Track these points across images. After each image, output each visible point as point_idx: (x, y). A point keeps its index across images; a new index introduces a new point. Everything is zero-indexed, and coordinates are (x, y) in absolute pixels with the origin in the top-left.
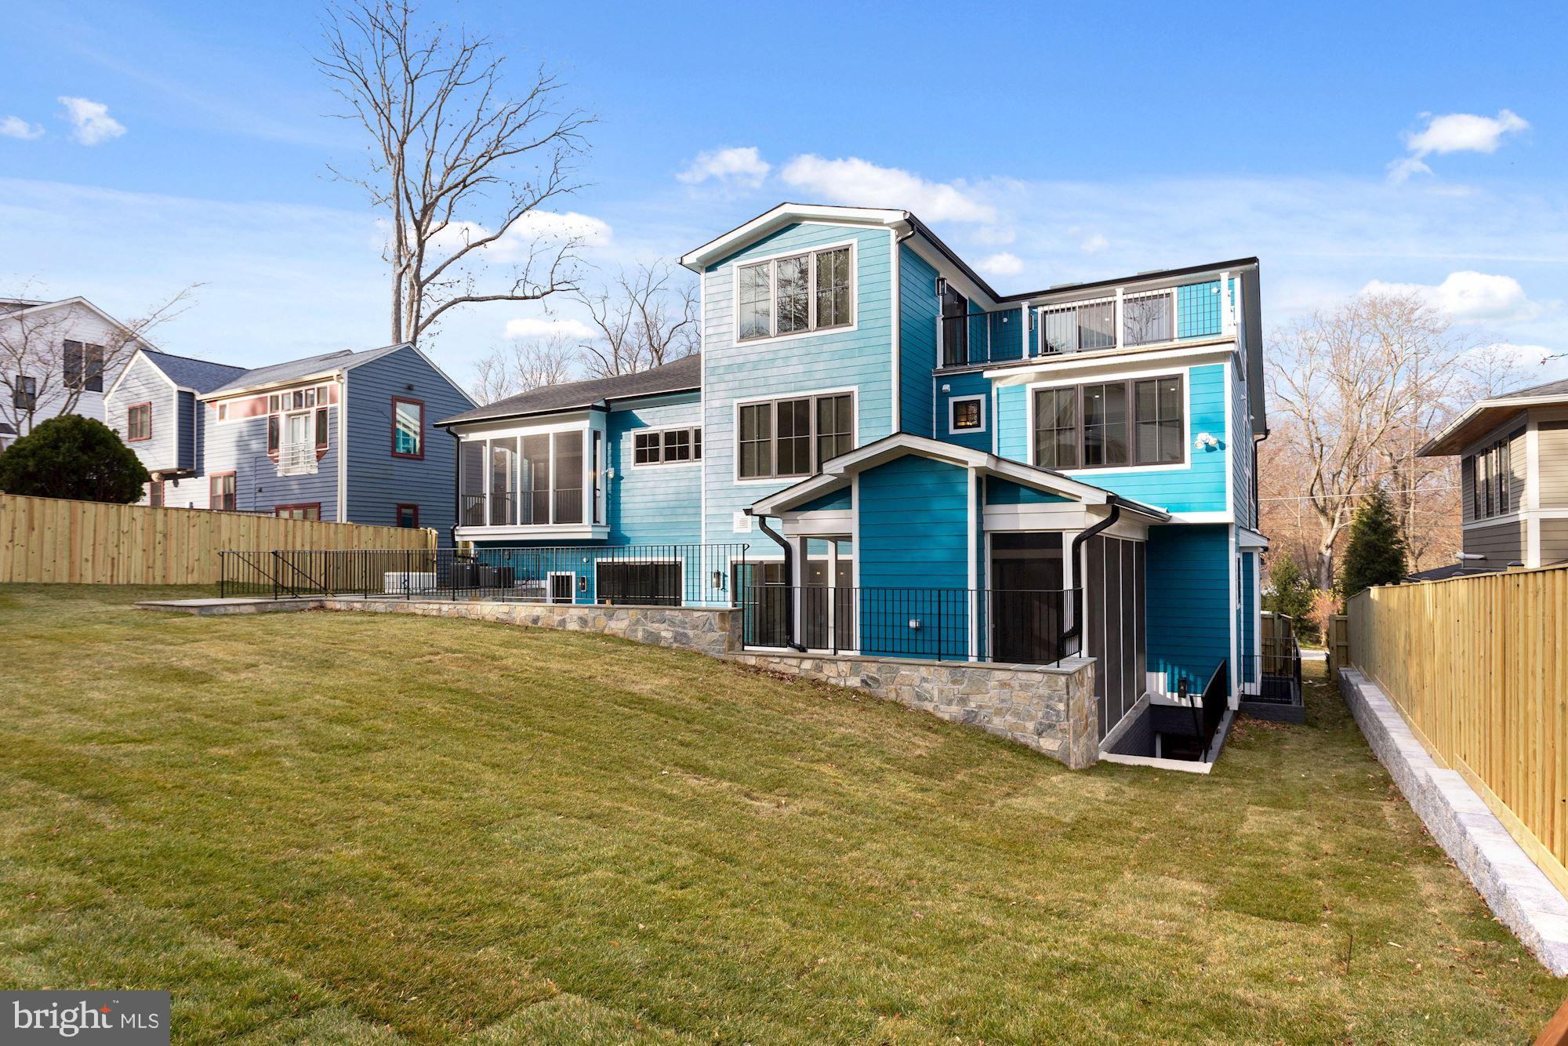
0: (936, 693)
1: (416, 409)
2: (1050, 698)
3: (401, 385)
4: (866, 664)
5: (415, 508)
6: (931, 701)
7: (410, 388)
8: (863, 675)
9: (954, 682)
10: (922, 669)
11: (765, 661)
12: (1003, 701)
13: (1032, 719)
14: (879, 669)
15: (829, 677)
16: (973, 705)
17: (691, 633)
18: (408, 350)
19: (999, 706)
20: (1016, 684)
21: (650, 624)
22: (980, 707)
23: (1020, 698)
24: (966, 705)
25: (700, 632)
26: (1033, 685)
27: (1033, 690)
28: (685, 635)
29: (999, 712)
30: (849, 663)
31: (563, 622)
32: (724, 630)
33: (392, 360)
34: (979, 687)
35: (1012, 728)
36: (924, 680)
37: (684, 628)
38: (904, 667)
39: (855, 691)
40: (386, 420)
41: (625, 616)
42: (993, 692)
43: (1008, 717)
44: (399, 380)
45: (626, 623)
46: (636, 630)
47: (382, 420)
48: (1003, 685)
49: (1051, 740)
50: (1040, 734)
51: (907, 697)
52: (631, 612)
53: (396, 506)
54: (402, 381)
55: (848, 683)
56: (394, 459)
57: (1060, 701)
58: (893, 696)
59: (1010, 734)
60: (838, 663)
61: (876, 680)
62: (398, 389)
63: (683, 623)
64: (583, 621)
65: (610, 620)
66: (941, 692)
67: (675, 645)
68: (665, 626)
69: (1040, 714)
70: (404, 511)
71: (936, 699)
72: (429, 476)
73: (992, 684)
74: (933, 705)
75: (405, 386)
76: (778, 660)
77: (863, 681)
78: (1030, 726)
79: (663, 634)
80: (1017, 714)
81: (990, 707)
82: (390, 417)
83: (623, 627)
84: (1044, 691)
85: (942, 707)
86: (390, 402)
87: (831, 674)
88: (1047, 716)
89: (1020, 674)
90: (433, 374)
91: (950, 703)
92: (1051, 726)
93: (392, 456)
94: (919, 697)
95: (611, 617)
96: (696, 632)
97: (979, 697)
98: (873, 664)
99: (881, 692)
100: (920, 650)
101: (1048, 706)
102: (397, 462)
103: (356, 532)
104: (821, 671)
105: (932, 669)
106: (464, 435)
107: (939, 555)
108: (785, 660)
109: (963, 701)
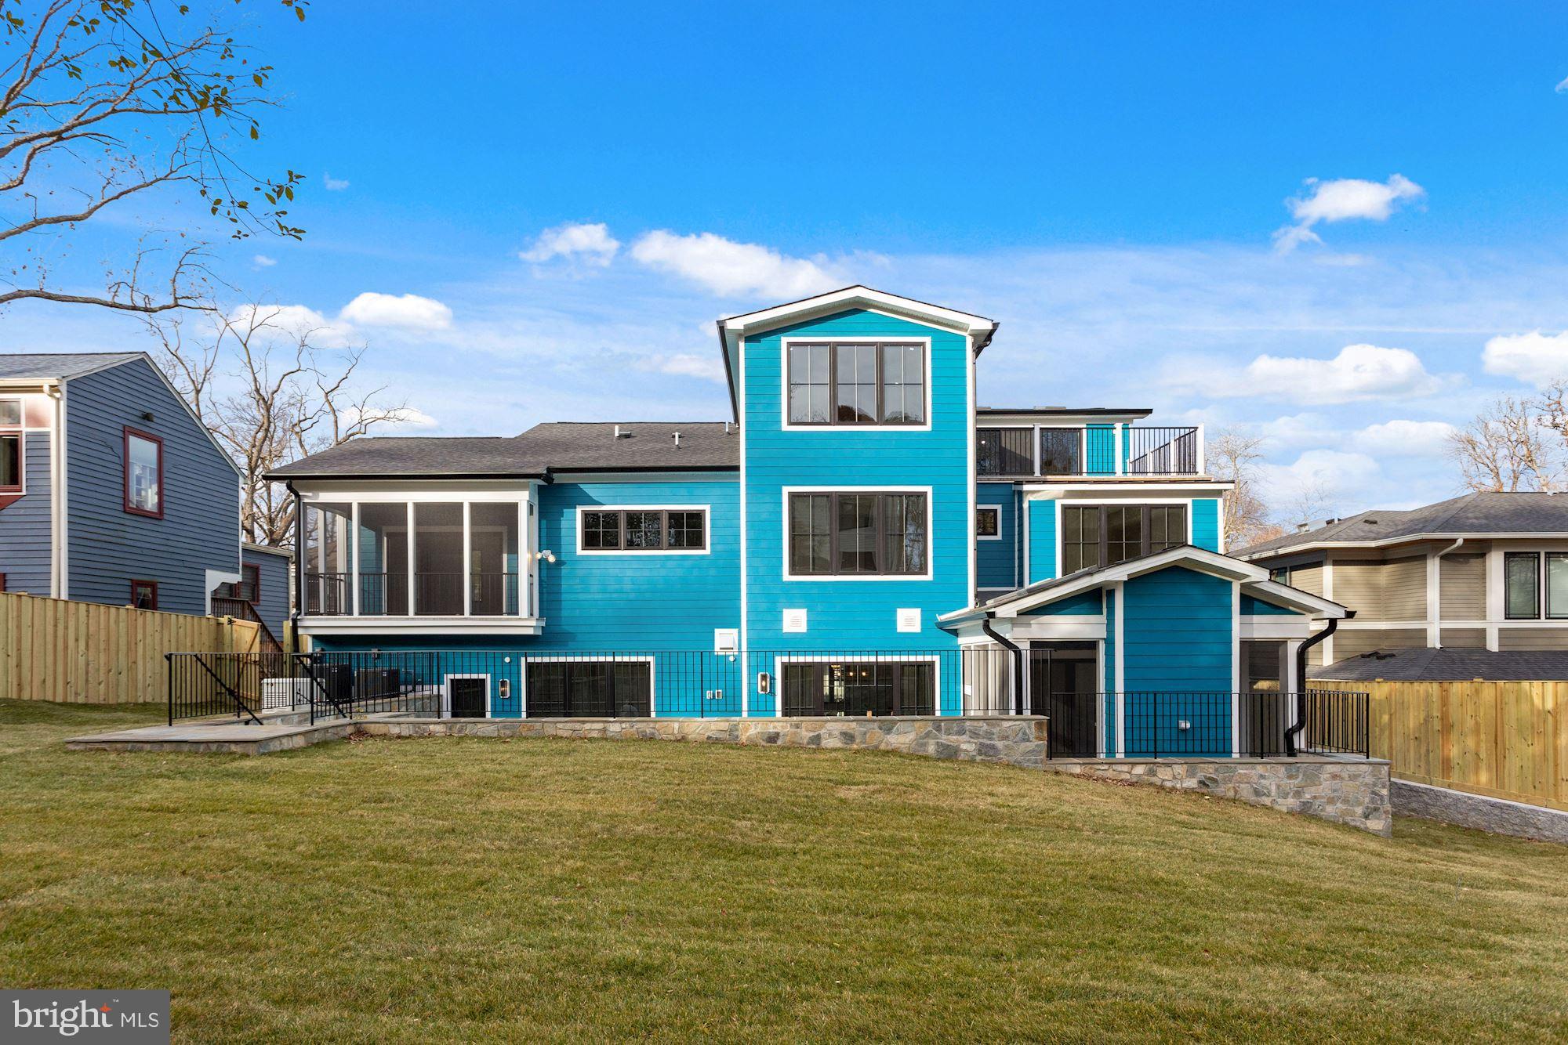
0: (1273, 788)
1: (152, 447)
2: (1375, 785)
3: (135, 412)
4: (1202, 765)
5: (153, 586)
6: (1269, 795)
7: (147, 417)
8: (1200, 775)
9: (1290, 777)
10: (1259, 767)
11: (1091, 768)
12: (1334, 791)
13: (1359, 804)
14: (1216, 770)
15: (1164, 780)
16: (1308, 796)
17: (1000, 744)
18: (140, 363)
19: (1332, 795)
20: (1345, 775)
21: (944, 737)
22: (1315, 797)
23: (1348, 787)
24: (1301, 797)
25: (1010, 743)
26: (1360, 775)
27: (1361, 779)
28: (993, 747)
29: (1331, 801)
30: (1185, 766)
31: (817, 739)
32: (1041, 739)
33: (123, 375)
34: (1312, 779)
35: (1344, 813)
36: (1262, 777)
37: (991, 739)
38: (1241, 766)
39: (1193, 791)
40: (116, 460)
41: (910, 729)
42: (1326, 784)
43: (1339, 805)
44: (133, 405)
45: (912, 736)
46: (925, 745)
47: (110, 458)
48: (1335, 776)
49: (1377, 821)
50: (1367, 817)
51: (1246, 792)
52: (917, 724)
53: (128, 583)
54: (137, 407)
55: (1184, 785)
56: (128, 516)
57: (1384, 787)
58: (1231, 794)
59: (1341, 820)
60: (1174, 766)
61: (1214, 781)
62: (130, 417)
63: (989, 735)
64: (848, 737)
65: (888, 734)
66: (1278, 786)
67: (978, 758)
68: (965, 738)
69: (1367, 800)
70: (141, 590)
71: (1273, 794)
72: (170, 543)
73: (1324, 776)
74: (1270, 799)
75: (139, 414)
76: (1106, 767)
77: (1200, 782)
78: (1359, 810)
79: (964, 746)
80: (1346, 801)
81: (1323, 797)
82: (122, 456)
83: (907, 741)
84: (1369, 780)
85: (1280, 801)
86: (121, 434)
87: (1166, 778)
88: (1372, 801)
89: (1349, 766)
90: (173, 402)
91: (1285, 796)
92: (1376, 809)
93: (125, 512)
94: (1257, 793)
95: (889, 731)
96: (1007, 743)
97: (1313, 789)
98: (1211, 765)
99: (1220, 790)
100: (1205, 749)
101: (1373, 793)
102: (129, 520)
103: (140, 620)
104: (1155, 775)
105: (1269, 766)
106: (310, 494)
107: (1204, 661)
108: (1114, 767)
109: (1298, 794)
